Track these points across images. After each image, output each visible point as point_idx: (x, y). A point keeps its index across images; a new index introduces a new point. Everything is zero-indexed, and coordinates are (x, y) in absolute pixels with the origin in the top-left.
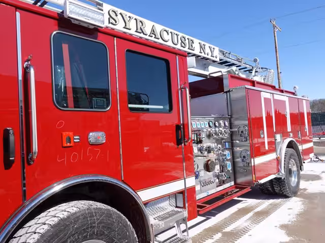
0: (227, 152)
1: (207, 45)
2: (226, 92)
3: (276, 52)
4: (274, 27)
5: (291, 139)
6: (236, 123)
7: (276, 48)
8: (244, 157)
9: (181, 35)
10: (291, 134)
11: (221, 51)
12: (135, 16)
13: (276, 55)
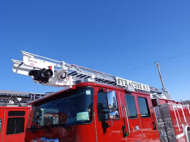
0: (165, 133)
1: (146, 86)
2: (159, 106)
3: (161, 78)
4: (158, 66)
5: (188, 126)
6: (165, 119)
7: (160, 76)
8: (172, 135)
9: (137, 83)
10: (187, 124)
11: (150, 88)
12: (124, 79)
13: (161, 79)
